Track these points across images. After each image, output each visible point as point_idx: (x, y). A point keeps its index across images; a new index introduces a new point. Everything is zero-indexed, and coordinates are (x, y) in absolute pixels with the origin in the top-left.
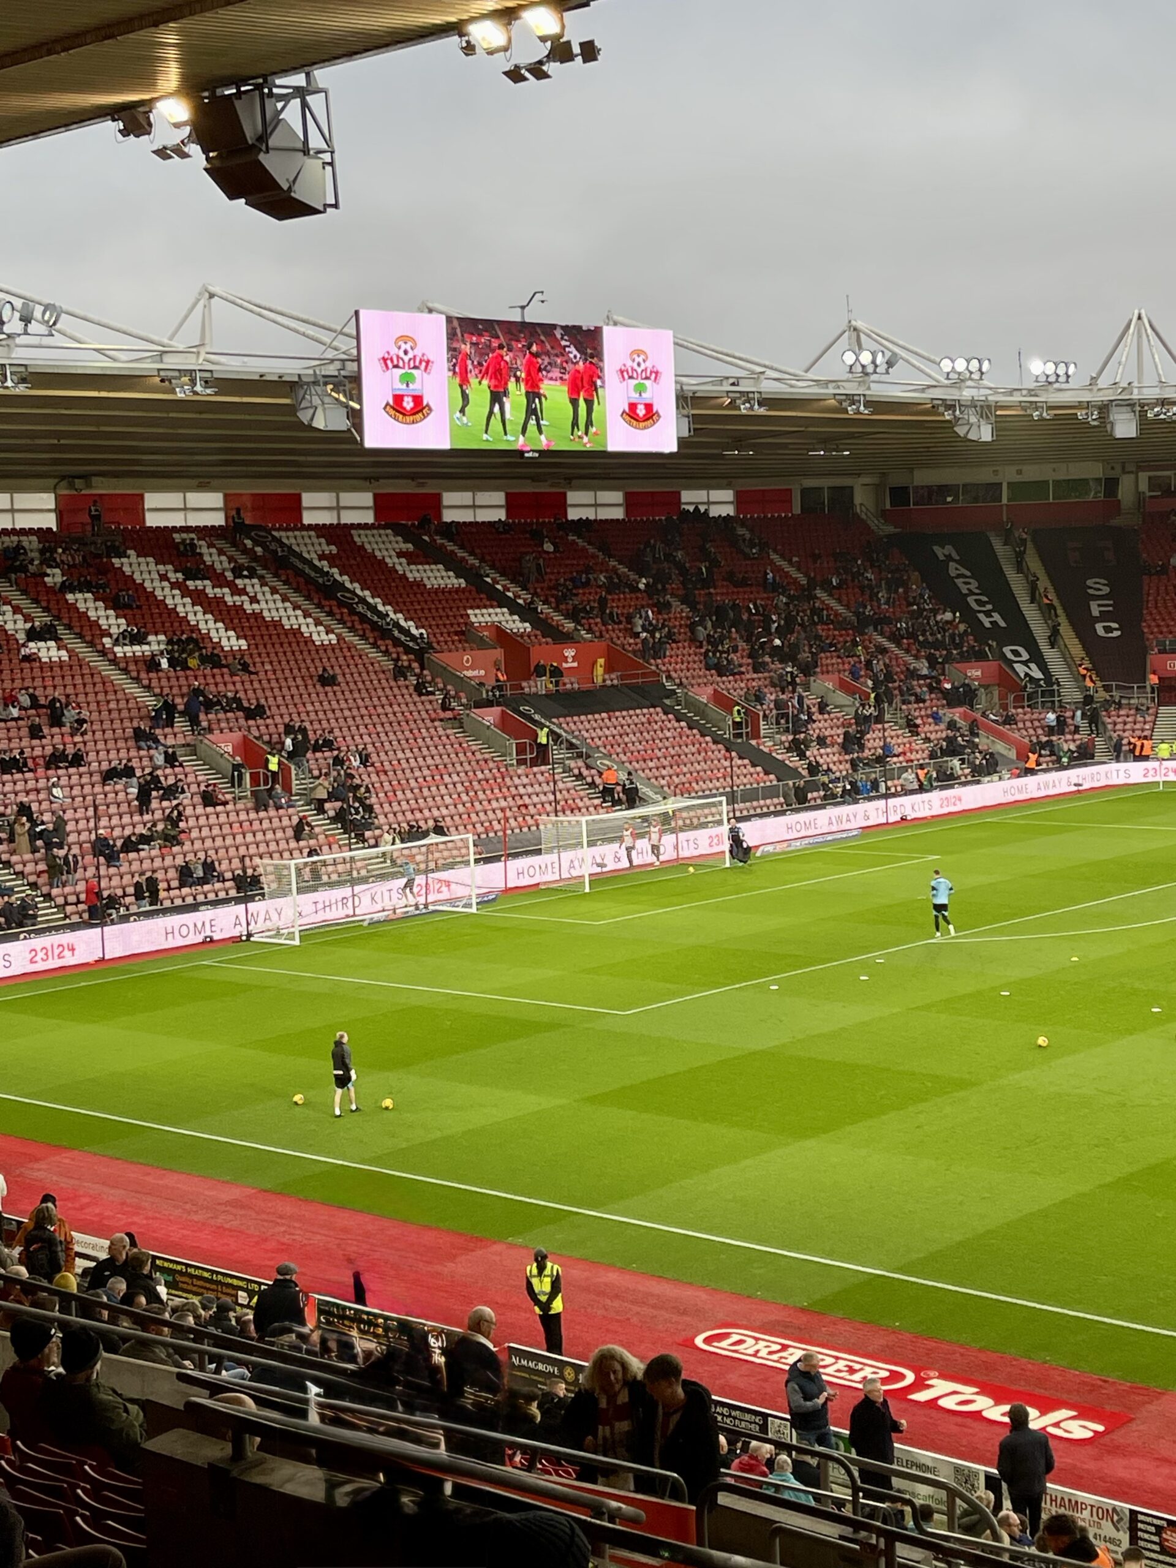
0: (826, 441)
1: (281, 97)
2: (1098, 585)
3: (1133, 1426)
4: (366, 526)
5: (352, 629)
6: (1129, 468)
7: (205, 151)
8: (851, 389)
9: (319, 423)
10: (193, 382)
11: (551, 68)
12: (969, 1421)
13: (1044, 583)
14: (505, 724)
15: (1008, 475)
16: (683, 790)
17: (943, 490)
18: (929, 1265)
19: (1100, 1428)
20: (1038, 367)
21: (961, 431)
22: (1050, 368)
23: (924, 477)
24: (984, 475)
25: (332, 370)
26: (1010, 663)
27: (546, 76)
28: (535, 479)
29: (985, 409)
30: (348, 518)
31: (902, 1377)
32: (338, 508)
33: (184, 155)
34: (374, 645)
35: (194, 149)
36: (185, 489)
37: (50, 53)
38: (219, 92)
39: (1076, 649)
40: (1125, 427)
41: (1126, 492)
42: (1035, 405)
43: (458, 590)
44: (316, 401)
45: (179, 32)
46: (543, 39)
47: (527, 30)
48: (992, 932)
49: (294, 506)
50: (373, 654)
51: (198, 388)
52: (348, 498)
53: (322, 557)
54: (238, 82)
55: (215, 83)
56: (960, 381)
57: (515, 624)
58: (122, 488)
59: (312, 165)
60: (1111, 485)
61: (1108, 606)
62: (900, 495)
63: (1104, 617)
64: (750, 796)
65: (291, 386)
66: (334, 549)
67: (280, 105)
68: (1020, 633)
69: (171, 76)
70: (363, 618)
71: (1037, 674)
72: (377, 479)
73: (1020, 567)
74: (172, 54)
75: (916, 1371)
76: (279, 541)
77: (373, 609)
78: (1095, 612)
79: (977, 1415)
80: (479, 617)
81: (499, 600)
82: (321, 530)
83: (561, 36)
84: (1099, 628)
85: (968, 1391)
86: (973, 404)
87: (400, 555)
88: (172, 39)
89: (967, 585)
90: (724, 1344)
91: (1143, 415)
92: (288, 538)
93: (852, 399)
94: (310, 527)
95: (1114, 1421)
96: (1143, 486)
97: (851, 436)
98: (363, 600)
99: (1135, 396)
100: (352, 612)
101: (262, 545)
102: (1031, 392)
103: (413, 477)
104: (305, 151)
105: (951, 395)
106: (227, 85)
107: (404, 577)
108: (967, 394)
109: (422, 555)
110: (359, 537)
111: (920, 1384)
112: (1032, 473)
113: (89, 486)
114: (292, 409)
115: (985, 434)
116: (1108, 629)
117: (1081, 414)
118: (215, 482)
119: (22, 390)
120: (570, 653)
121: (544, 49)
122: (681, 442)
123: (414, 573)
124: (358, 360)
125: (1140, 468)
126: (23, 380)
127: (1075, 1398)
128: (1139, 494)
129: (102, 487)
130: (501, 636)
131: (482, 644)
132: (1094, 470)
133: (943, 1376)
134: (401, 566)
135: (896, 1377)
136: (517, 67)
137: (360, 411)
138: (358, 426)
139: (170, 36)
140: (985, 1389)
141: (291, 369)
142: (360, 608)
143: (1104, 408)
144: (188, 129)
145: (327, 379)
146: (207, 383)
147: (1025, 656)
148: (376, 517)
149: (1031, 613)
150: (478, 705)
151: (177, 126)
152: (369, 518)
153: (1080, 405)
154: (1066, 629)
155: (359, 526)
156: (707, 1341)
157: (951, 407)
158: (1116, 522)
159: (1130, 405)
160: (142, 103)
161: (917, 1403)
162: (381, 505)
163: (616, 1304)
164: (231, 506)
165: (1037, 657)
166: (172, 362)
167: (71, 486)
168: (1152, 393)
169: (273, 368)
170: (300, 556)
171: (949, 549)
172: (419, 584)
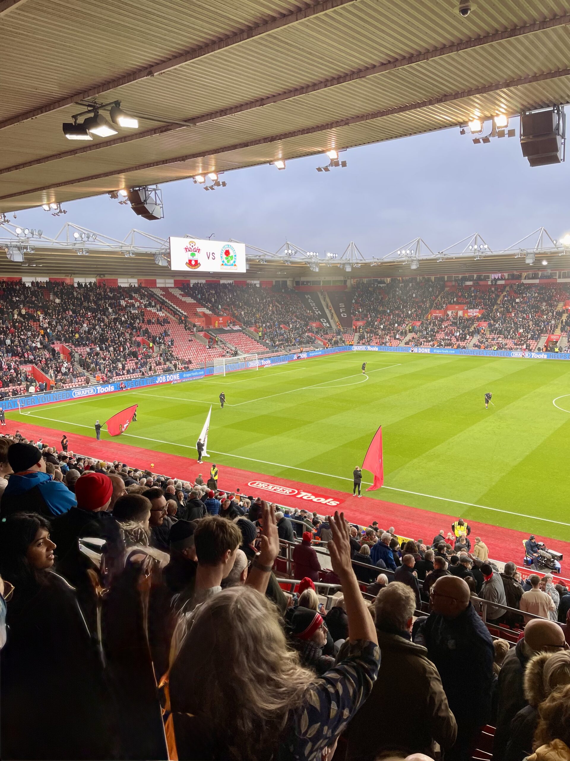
0: (281, 270)
1: (150, 191)
2: (342, 305)
3: (346, 502)
5: (169, 312)
6: (349, 278)
7: (132, 203)
8: (286, 259)
9: (160, 264)
10: (129, 253)
11: (215, 187)
12: (310, 502)
13: (330, 304)
14: (205, 336)
15: (322, 279)
16: (247, 352)
17: (308, 282)
18: (302, 465)
19: (338, 503)
20: (329, 255)
21: (311, 269)
22: (332, 255)
23: (303, 279)
24: (316, 279)
25: (163, 251)
26: (322, 323)
27: (213, 189)
28: (213, 277)
29: (317, 264)
30: (168, 286)
31: (295, 492)
32: (165, 283)
33: (126, 204)
34: (174, 316)
35: (129, 202)
36: (128, 278)
37: (92, 179)
38: (135, 189)
39: (337, 320)
40: (348, 269)
41: (348, 283)
42: (329, 264)
43: (194, 303)
44: (160, 258)
45: (124, 175)
46: (213, 181)
47: (209, 178)
48: (317, 386)
49: (154, 283)
50: (174, 318)
51: (131, 255)
52: (168, 281)
53: (161, 295)
54: (139, 187)
55: (133, 187)
56: (311, 257)
57: (208, 312)
58: (113, 277)
59: (158, 208)
60: (345, 282)
61: (344, 310)
62: (297, 283)
63: (343, 312)
64: (263, 353)
65: (154, 255)
66: (164, 293)
67: (150, 193)
68: (324, 316)
69: (123, 185)
70: (171, 310)
71: (328, 326)
72: (175, 276)
73: (325, 300)
74: (123, 180)
75: (298, 490)
76: (151, 291)
77: (174, 308)
78: (341, 311)
79: (311, 500)
80: (199, 310)
81: (204, 306)
82: (162, 289)
83: (217, 180)
84: (342, 315)
85: (309, 495)
86: (314, 263)
87: (180, 295)
88: (123, 177)
89: (313, 304)
90: (255, 485)
91: (352, 266)
92: (154, 290)
93: (287, 261)
94: (158, 288)
95: (341, 501)
96: (352, 282)
97: (287, 269)
99: (351, 262)
100: (169, 308)
101: (147, 292)
102: (328, 260)
103: (183, 276)
104: (156, 204)
105: (309, 261)
106: (136, 187)
107: (181, 300)
108: (313, 260)
109: (186, 295)
110: (170, 290)
111: (299, 493)
112: (328, 278)
113: (104, 277)
114: (154, 260)
115: (317, 270)
116: (344, 315)
117: (338, 265)
118: (136, 276)
119: (87, 254)
120: (221, 319)
121: (213, 183)
122: (247, 270)
123: (184, 299)
124: (170, 249)
125: (352, 278)
126: (88, 252)
127: (333, 496)
128: (351, 284)
129: (107, 277)
130: (205, 315)
131: (200, 317)
132: (342, 278)
133: (304, 491)
134: (180, 297)
135: (293, 492)
136: (207, 187)
137: (170, 261)
138: (170, 264)
139: (122, 176)
140: (313, 494)
141: (153, 251)
142: (171, 307)
143: (344, 264)
144: (127, 197)
145: (162, 253)
146: (133, 254)
147: (326, 321)
149: (327, 311)
150: (199, 331)
151: (124, 196)
152: (173, 286)
153: (338, 263)
154: (335, 315)
155: (170, 288)
156: (251, 484)
157: (309, 263)
158: (346, 290)
159: (350, 264)
160: (115, 191)
161: (298, 498)
162: (176, 282)
163: (230, 476)
164: (139, 281)
165: (328, 321)
166: (124, 249)
167: (100, 277)
168: (355, 261)
169: (149, 251)
170: (156, 295)
171: (309, 296)
172: (185, 302)
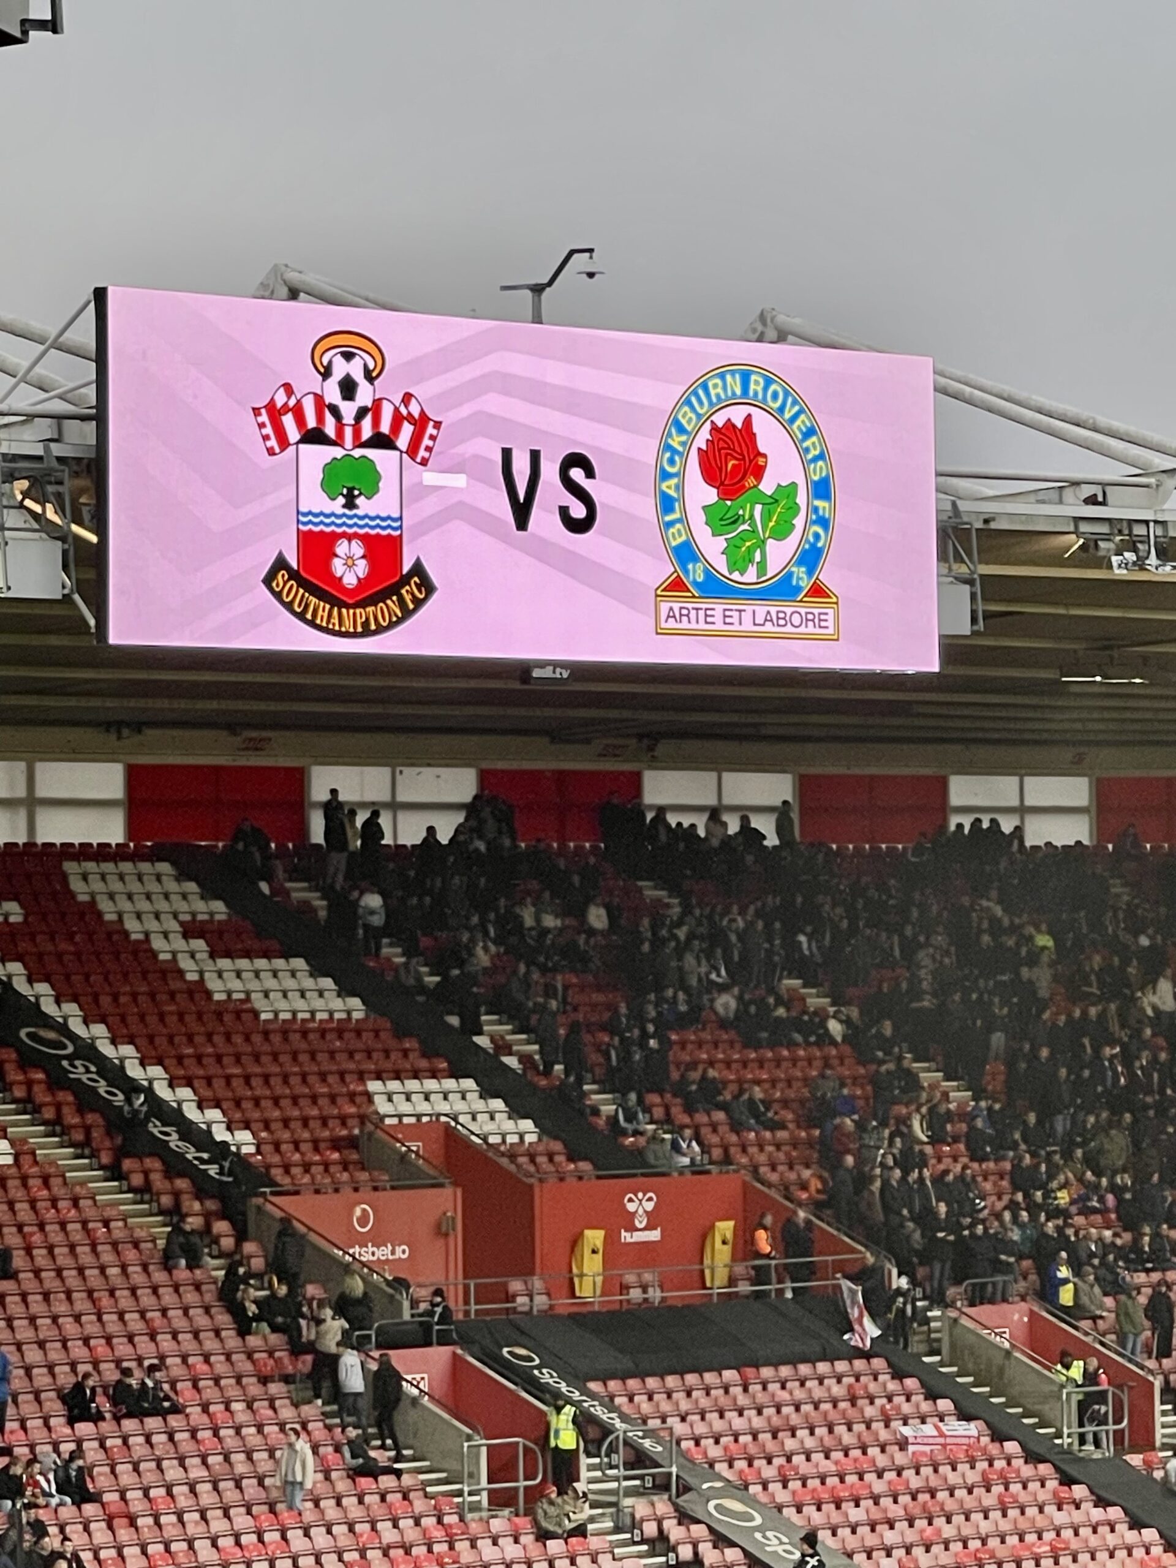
4: (102, 853)
14: (460, 1394)
30: (57, 829)
32: (32, 803)
50: (110, 1195)
52: (59, 777)
57: (495, 1124)
66: (14, 914)
77: (115, 1074)
80: (398, 1100)
87: (190, 931)
98: (87, 1052)
107: (200, 989)
110: (84, 881)
120: (640, 1205)
122: (950, 645)
123: (228, 978)
124: (100, 417)
130: (458, 1153)
131: (404, 1176)
134: (192, 960)
137: (101, 551)
145: (16, 465)
148: (133, 829)
155: (86, 851)
162: (146, 795)
172: (240, 1011)
